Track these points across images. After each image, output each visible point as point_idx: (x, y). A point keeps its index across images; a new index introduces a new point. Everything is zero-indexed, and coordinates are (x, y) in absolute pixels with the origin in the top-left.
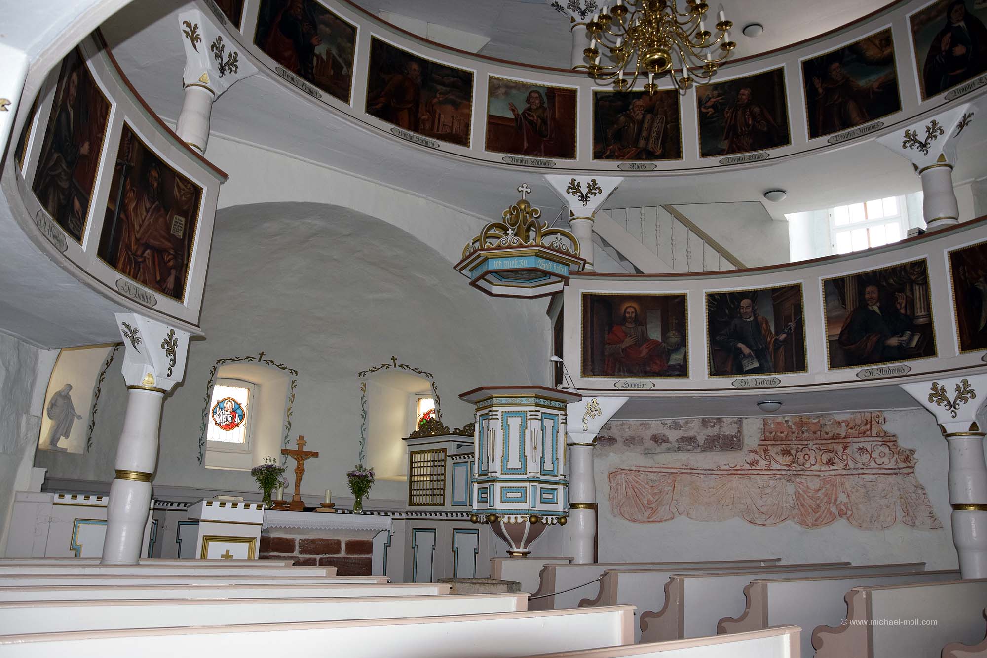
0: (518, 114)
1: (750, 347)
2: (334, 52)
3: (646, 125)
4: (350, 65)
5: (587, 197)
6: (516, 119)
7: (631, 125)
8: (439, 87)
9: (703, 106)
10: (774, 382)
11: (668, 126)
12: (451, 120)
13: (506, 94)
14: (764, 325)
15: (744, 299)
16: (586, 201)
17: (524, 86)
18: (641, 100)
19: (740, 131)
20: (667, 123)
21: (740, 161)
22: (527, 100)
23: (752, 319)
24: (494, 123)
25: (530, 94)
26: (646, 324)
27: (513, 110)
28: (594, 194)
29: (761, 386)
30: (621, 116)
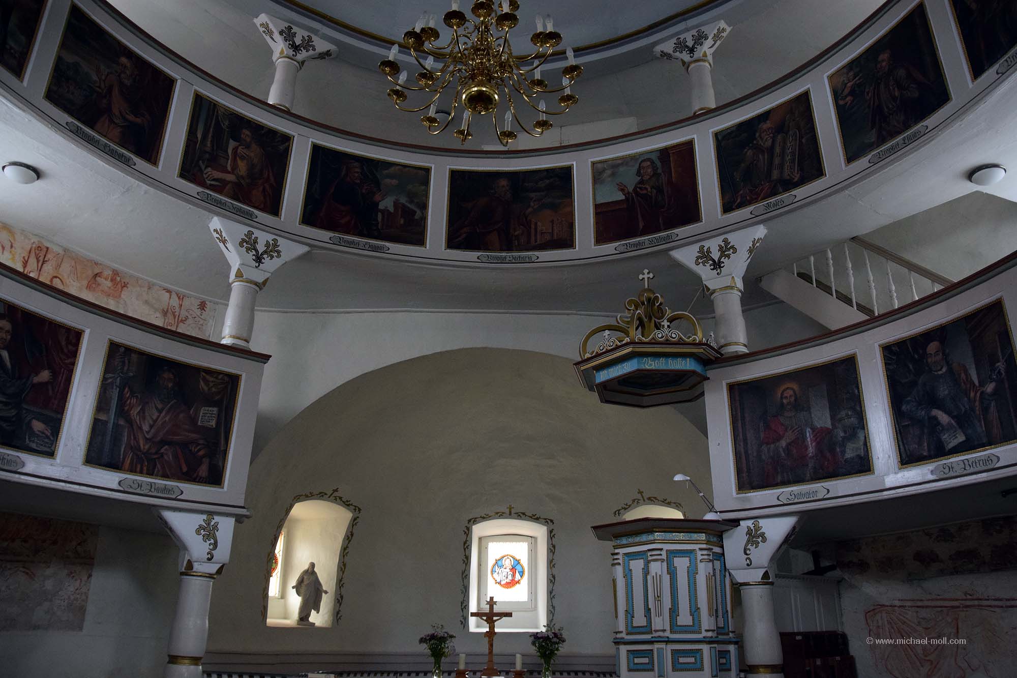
0: (628, 193)
1: (949, 413)
2: (403, 200)
3: (778, 150)
4: (424, 207)
5: (720, 262)
6: (627, 199)
7: (760, 156)
8: (533, 195)
9: (840, 98)
10: (990, 462)
11: (804, 141)
12: (551, 224)
13: (613, 174)
14: (963, 375)
15: (929, 344)
16: (720, 267)
17: (633, 158)
18: (768, 122)
19: (886, 110)
20: (801, 137)
21: (893, 150)
22: (637, 173)
23: (944, 370)
24: (603, 212)
25: (640, 164)
26: (809, 409)
27: (622, 190)
28: (728, 256)
29: (972, 470)
30: (748, 150)
